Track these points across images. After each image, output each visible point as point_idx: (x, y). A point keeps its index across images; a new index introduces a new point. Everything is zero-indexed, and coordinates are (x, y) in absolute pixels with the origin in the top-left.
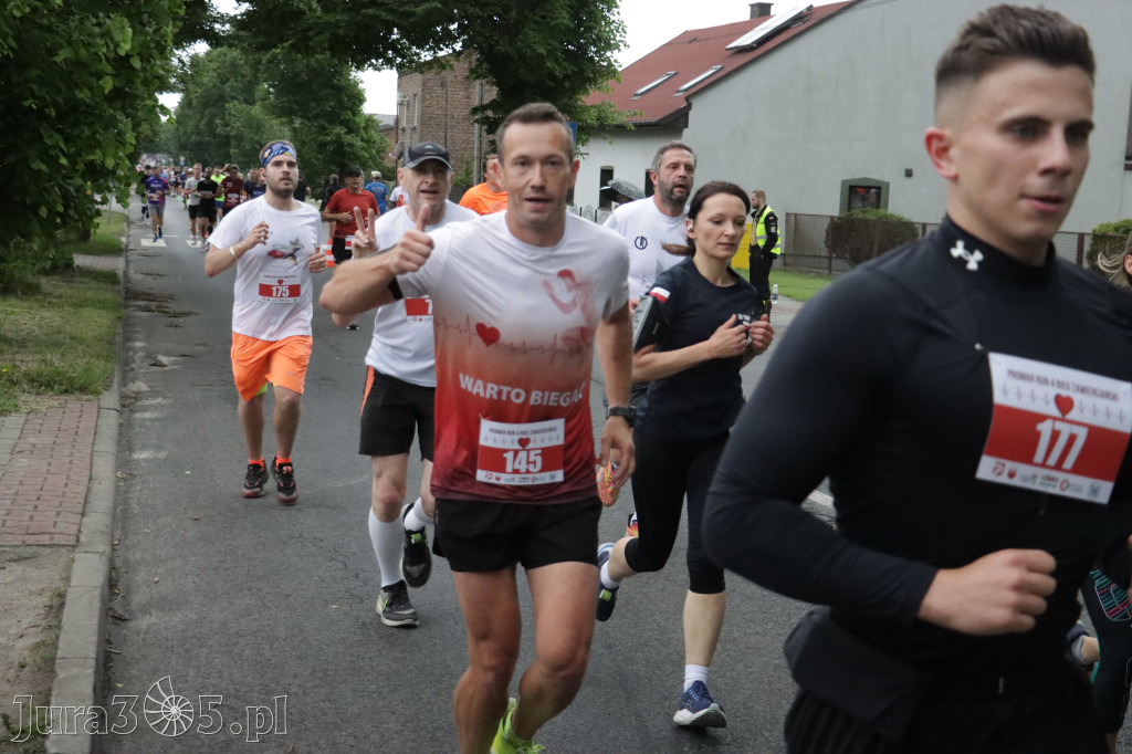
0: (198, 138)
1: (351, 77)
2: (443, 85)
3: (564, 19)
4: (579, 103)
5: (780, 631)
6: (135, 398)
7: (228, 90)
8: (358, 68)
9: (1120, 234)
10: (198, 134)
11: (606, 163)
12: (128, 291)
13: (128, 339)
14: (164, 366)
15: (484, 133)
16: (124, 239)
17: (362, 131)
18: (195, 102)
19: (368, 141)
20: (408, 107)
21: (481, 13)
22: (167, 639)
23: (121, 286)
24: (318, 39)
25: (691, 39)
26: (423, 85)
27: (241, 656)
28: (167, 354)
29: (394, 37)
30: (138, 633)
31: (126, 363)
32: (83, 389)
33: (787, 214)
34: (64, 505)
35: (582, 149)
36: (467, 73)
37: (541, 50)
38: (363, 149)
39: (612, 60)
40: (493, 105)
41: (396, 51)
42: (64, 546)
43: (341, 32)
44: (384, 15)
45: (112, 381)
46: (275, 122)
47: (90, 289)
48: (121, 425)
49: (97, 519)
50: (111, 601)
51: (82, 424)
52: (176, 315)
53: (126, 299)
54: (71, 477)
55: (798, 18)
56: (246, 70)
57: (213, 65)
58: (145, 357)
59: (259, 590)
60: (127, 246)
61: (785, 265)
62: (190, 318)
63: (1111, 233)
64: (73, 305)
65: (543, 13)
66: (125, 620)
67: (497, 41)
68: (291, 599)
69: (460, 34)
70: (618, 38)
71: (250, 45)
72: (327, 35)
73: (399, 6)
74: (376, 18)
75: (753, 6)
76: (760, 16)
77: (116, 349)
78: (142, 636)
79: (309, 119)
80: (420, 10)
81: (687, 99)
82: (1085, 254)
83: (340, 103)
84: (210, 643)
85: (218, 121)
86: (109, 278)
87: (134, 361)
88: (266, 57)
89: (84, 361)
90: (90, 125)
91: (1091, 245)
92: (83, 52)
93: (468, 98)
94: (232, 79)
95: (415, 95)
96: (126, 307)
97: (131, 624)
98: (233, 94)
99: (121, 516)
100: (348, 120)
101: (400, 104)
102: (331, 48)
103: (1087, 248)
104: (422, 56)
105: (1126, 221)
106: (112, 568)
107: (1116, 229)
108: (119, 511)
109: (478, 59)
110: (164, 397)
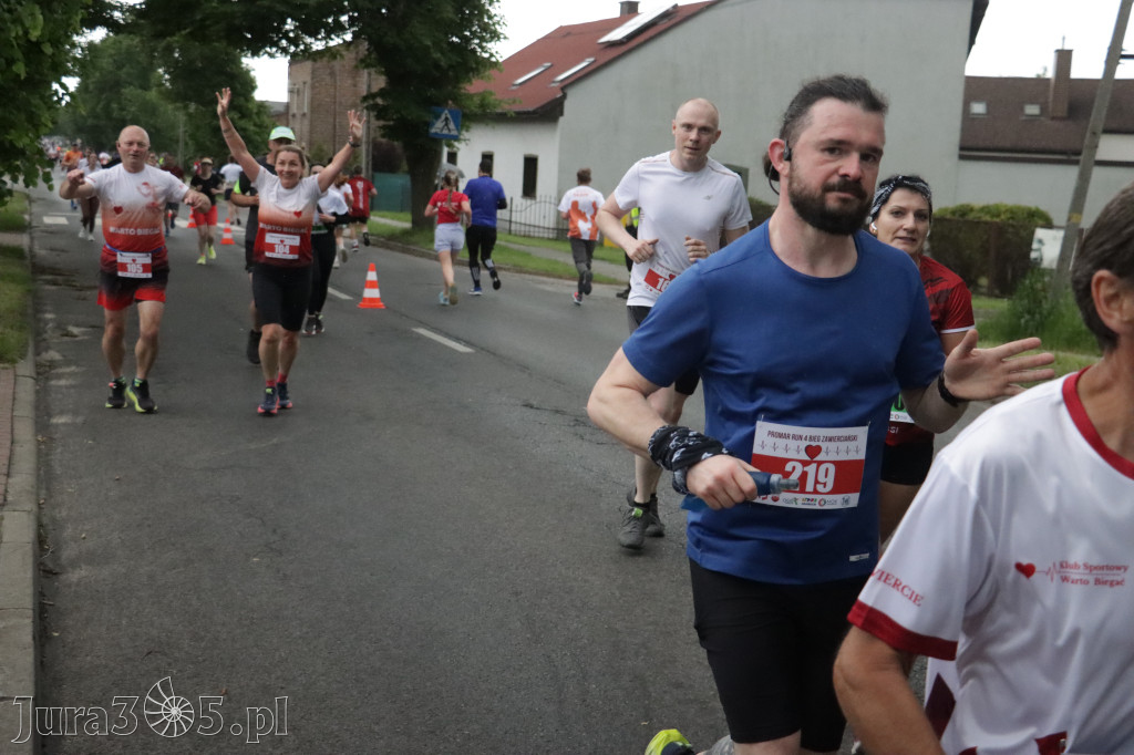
0: (95, 121)
1: (244, 66)
2: (332, 74)
3: (448, 12)
4: (463, 91)
6: (50, 366)
7: (123, 76)
8: (252, 55)
9: (957, 217)
10: (95, 117)
11: (487, 148)
12: (34, 265)
13: (38, 310)
14: (76, 336)
15: (373, 119)
16: (27, 217)
17: (255, 117)
18: (91, 87)
19: (259, 126)
20: (298, 95)
21: (370, 6)
22: (98, 591)
23: (28, 260)
24: (215, 27)
25: (565, 34)
26: (313, 72)
28: (77, 326)
29: (287, 27)
30: (70, 586)
31: (38, 335)
35: (465, 135)
36: (356, 63)
37: (429, 43)
38: (255, 133)
39: (493, 51)
40: (382, 93)
41: (290, 41)
43: (236, 22)
44: (279, 7)
45: (26, 351)
46: (170, 107)
48: (37, 392)
49: (23, 479)
50: (41, 556)
52: (82, 289)
53: (33, 273)
55: (666, 15)
56: (143, 58)
57: (113, 52)
58: (58, 328)
59: (183, 545)
63: (948, 216)
65: (429, 7)
66: (55, 574)
67: (385, 32)
69: (351, 25)
70: (499, 31)
74: (269, 9)
75: (622, 4)
76: (629, 13)
77: (29, 318)
78: (73, 587)
79: (203, 104)
80: (313, 2)
81: (563, 89)
85: (114, 106)
86: (16, 253)
87: (46, 332)
88: (163, 44)
93: (355, 86)
94: (128, 66)
95: (305, 83)
96: (34, 281)
97: (63, 577)
98: (129, 80)
99: (45, 477)
100: (242, 106)
101: (291, 91)
104: (314, 46)
105: (962, 206)
106: (40, 525)
107: (953, 213)
108: (42, 472)
109: (368, 50)
110: (78, 366)
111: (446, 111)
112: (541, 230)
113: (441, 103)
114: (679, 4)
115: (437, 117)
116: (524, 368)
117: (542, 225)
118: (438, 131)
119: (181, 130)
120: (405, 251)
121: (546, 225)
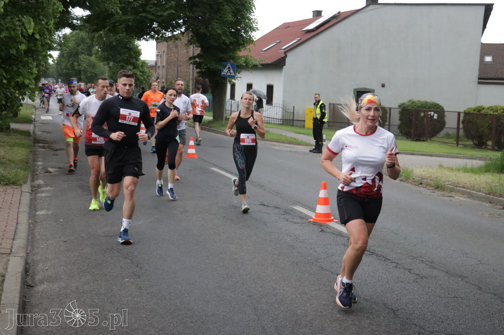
0: (67, 71)
1: (135, 44)
2: (176, 47)
3: (230, 18)
4: (237, 55)
5: (326, 289)
6: (38, 187)
7: (80, 50)
8: (138, 40)
9: (476, 112)
10: (67, 69)
11: (249, 82)
12: (35, 139)
13: (35, 161)
14: (51, 173)
15: (195, 69)
16: (33, 116)
17: (140, 68)
18: (65, 55)
19: (143, 72)
20: (161, 57)
21: (193, 15)
22: (51, 295)
23: (32, 138)
24: (120, 27)
25: (286, 26)
26: (167, 47)
27: (84, 302)
28: (52, 168)
29: (154, 26)
30: (38, 293)
31: (34, 172)
32: (14, 183)
33: (330, 104)
34: (5, 235)
35: (238, 75)
36: (187, 42)
37: (219, 32)
38: (141, 75)
39: (251, 36)
40: (199, 56)
41: (155, 32)
42: (5, 253)
43: (130, 24)
44: (150, 16)
45: (27, 180)
46: (101, 64)
47: (18, 138)
48: (31, 199)
49: (20, 241)
50: (26, 278)
51: (14, 199)
52: (56, 150)
53: (34, 143)
54: (8, 223)
55: (334, 17)
56: (88, 41)
57: (74, 38)
58: (43, 168)
59: (93, 272)
60: (34, 119)
61: (329, 126)
62: (63, 151)
63: (472, 112)
64: (10, 146)
65: (221, 15)
66: (32, 287)
67: (200, 28)
68: (107, 277)
69: (183, 25)
70: (254, 26)
71: (89, 30)
72: (124, 25)
73: (156, 12)
74: (145, 17)
75: (314, 12)
76: (317, 16)
77: (29, 166)
78: (40, 294)
79: (116, 63)
80: (165, 14)
81: (285, 53)
82: (461, 121)
83: (130, 55)
84: (71, 296)
85: (75, 63)
86: (27, 134)
87: (38, 171)
88: (97, 35)
89: (15, 171)
90: (17, 65)
91: (464, 117)
92: (13, 33)
93: (187, 53)
94: (82, 45)
95: (164, 52)
96: (34, 146)
97: (35, 289)
98: (82, 51)
99: (31, 240)
100: (134, 63)
101: (157, 56)
102: (126, 31)
103: (462, 118)
104: (167, 34)
105: (479, 107)
106: (27, 263)
107: (474, 110)
108: (30, 238)
109: (192, 35)
110: (51, 187)
111: (229, 64)
112: (275, 120)
113: (226, 61)
114: (341, 12)
115: (225, 67)
116: (262, 187)
117: (275, 117)
118: (225, 73)
119: (107, 74)
120: (209, 130)
121: (277, 118)
